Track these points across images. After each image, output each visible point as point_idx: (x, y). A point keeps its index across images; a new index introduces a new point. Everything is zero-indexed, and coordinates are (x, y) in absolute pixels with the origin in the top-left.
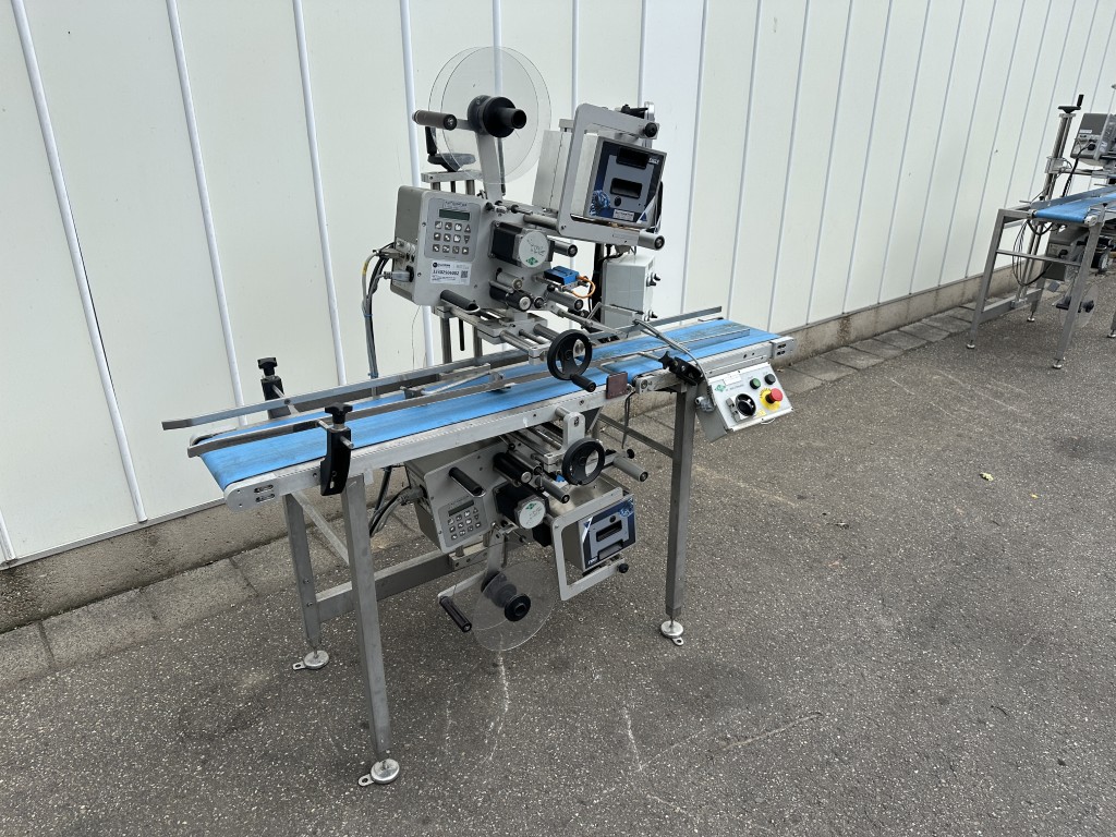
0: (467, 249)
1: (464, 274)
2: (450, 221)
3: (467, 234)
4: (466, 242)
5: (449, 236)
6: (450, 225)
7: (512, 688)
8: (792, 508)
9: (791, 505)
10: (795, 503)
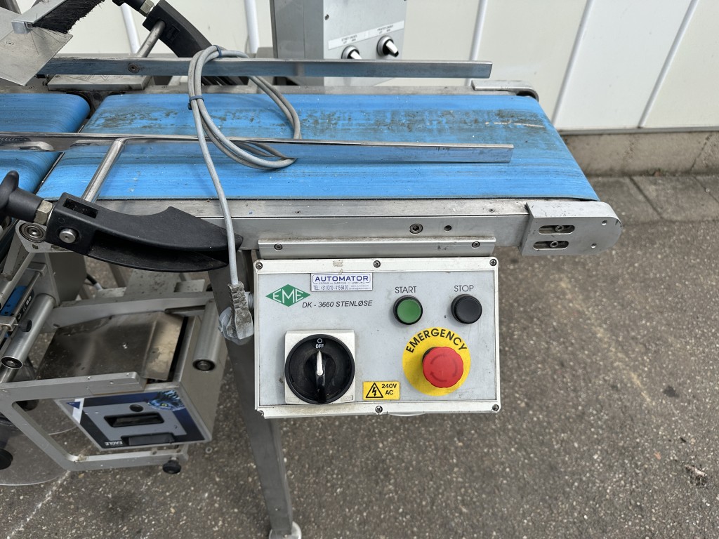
7: (46, 510)
8: (641, 405)
9: (644, 400)
10: (653, 398)
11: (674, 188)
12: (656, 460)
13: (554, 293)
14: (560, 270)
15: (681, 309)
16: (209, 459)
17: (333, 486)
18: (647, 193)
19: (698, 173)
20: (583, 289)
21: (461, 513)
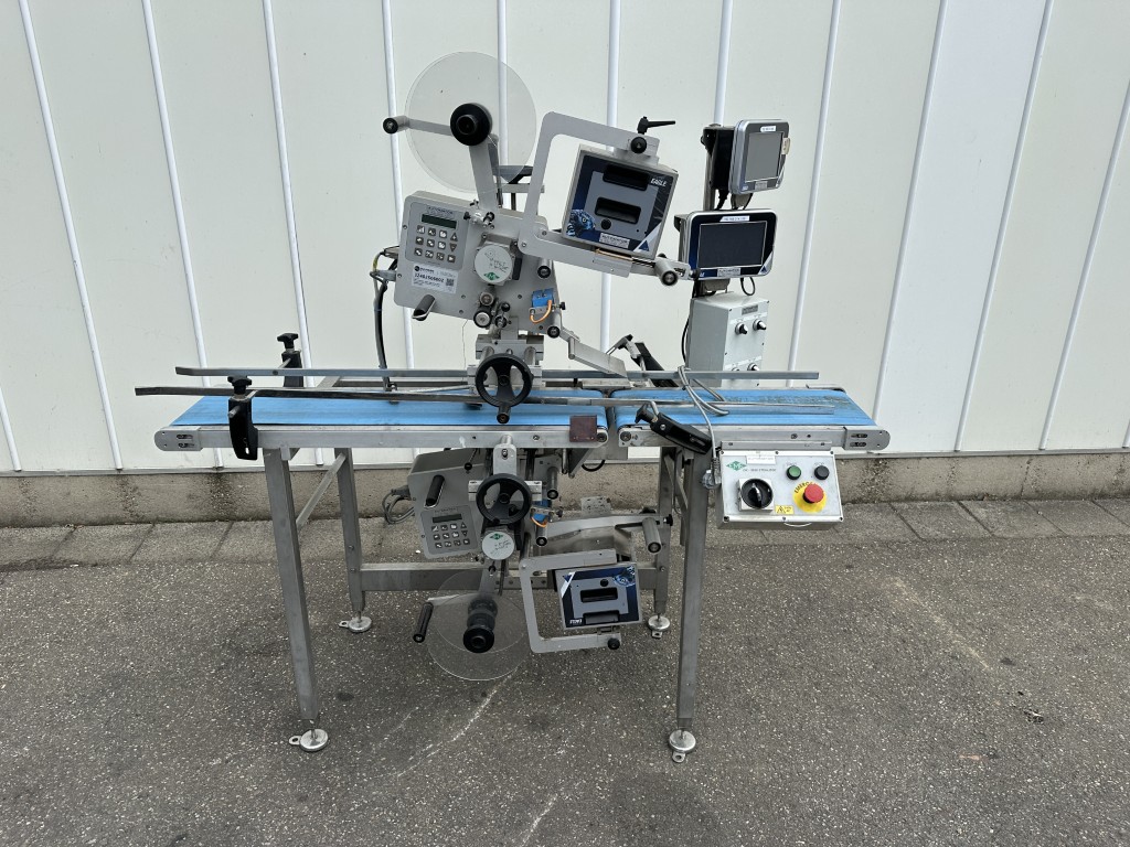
0: (453, 257)
1: (450, 283)
2: (434, 227)
3: (454, 242)
4: (452, 250)
5: (433, 242)
6: (434, 231)
7: (478, 722)
8: (980, 670)
9: (982, 666)
10: (991, 665)
11: (1005, 511)
12: (996, 706)
13: (890, 590)
14: (894, 574)
15: (1015, 604)
16: (603, 695)
17: (713, 714)
18: (976, 515)
19: (1029, 499)
20: (918, 588)
21: (827, 733)
